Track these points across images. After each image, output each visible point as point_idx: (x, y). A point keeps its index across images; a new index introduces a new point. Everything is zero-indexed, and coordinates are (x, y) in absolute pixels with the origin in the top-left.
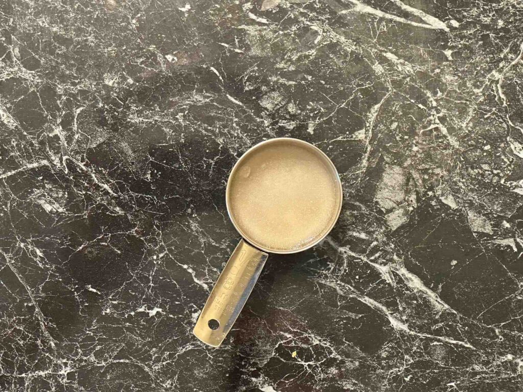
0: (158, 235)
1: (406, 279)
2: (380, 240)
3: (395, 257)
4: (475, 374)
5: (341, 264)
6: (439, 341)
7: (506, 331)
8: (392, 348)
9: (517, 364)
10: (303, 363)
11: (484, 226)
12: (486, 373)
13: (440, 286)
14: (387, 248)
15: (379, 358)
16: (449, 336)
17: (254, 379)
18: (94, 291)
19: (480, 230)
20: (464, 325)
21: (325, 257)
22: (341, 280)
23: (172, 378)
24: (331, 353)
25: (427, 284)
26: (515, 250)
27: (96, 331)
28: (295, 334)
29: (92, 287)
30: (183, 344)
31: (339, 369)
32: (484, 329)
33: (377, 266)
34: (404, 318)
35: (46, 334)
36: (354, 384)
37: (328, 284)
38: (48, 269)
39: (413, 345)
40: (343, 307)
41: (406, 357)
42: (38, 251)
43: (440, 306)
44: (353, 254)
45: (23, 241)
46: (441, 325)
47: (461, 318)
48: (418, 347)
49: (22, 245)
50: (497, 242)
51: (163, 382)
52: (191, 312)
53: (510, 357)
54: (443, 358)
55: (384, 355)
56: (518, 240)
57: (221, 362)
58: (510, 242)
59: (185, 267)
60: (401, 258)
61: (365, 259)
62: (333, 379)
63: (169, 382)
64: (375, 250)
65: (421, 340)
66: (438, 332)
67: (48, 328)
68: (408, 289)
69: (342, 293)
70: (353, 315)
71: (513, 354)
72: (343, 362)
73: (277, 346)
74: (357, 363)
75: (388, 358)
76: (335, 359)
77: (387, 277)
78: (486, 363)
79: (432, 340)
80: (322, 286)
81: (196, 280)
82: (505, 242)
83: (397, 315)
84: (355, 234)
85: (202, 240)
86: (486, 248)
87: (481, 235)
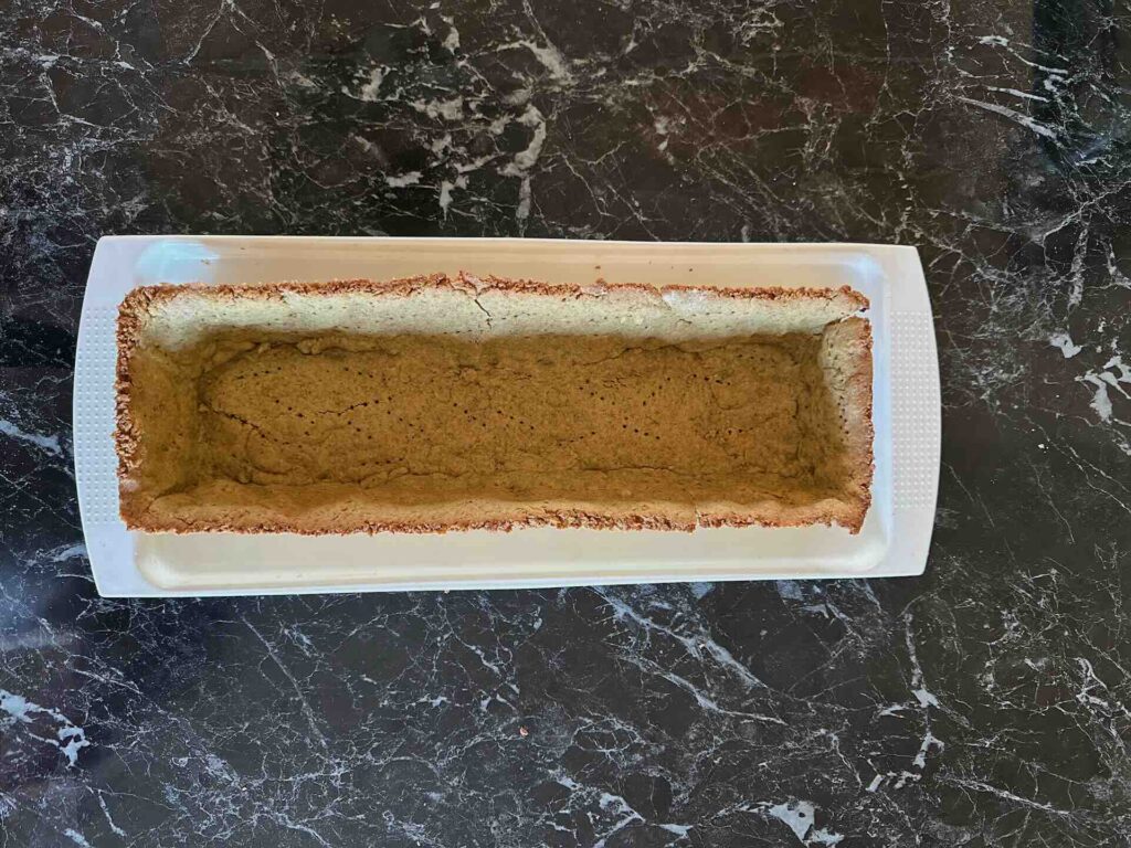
0: (443, 613)
1: (714, 652)
2: (684, 610)
3: (701, 629)
4: (787, 751)
5: (644, 639)
6: (750, 718)
7: (818, 704)
8: (700, 729)
9: (830, 739)
10: (605, 751)
11: (793, 592)
12: (799, 750)
13: (750, 659)
14: (693, 619)
15: (687, 741)
16: (759, 712)
17: (550, 771)
18: (370, 680)
19: (790, 596)
20: (775, 700)
21: (626, 630)
22: (645, 656)
23: (459, 775)
24: (634, 738)
25: (735, 658)
26: (827, 616)
27: (372, 726)
28: (596, 719)
29: (367, 677)
30: (471, 737)
31: (644, 755)
32: (797, 702)
33: (682, 639)
34: (713, 695)
35: (316, 731)
36: (661, 771)
37: (630, 660)
38: (317, 658)
39: (722, 725)
40: (647, 686)
41: (715, 738)
42: (304, 638)
43: (750, 680)
44: (656, 627)
45: (287, 627)
46: (751, 701)
47: (772, 693)
48: (728, 726)
49: (286, 632)
50: (808, 609)
51: (450, 780)
52: (480, 700)
53: (823, 731)
54: (753, 738)
55: (692, 737)
56: (830, 606)
57: (515, 754)
58: (820, 608)
59: (473, 648)
60: (707, 629)
61: (669, 632)
62: (638, 766)
63: (457, 779)
64: (680, 620)
65: (731, 718)
66: (748, 709)
67: (318, 725)
68: (716, 663)
69: (645, 670)
70: (658, 695)
71: (825, 728)
72: (648, 747)
73: (575, 733)
74: (663, 748)
75: (696, 739)
76: (639, 745)
77: (692, 651)
78: (798, 740)
79: (742, 718)
80: (624, 663)
81: (485, 662)
82: (816, 609)
83: (705, 692)
84: (657, 604)
85: (492, 617)
86: (797, 615)
87: (792, 601)
